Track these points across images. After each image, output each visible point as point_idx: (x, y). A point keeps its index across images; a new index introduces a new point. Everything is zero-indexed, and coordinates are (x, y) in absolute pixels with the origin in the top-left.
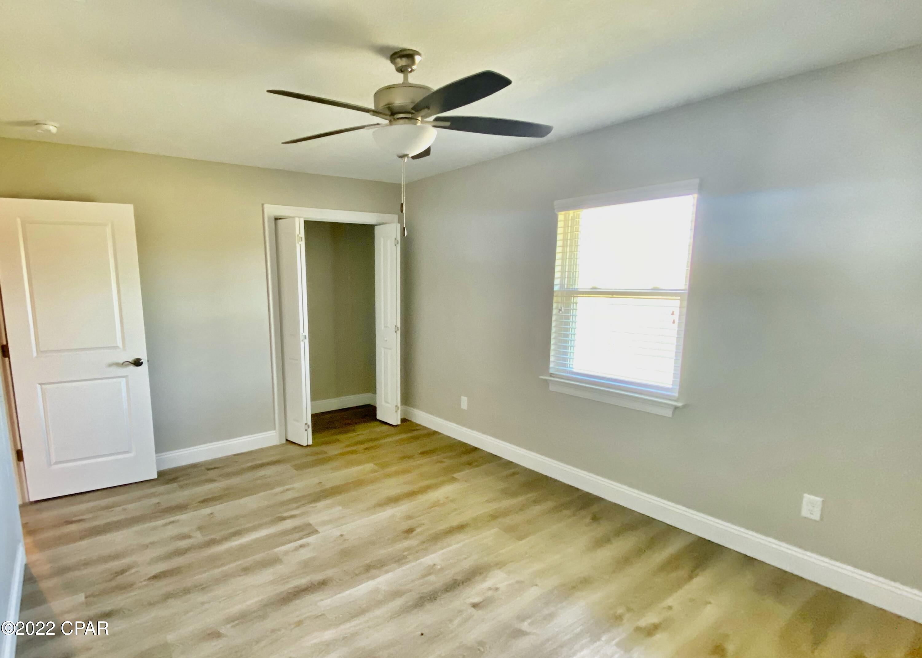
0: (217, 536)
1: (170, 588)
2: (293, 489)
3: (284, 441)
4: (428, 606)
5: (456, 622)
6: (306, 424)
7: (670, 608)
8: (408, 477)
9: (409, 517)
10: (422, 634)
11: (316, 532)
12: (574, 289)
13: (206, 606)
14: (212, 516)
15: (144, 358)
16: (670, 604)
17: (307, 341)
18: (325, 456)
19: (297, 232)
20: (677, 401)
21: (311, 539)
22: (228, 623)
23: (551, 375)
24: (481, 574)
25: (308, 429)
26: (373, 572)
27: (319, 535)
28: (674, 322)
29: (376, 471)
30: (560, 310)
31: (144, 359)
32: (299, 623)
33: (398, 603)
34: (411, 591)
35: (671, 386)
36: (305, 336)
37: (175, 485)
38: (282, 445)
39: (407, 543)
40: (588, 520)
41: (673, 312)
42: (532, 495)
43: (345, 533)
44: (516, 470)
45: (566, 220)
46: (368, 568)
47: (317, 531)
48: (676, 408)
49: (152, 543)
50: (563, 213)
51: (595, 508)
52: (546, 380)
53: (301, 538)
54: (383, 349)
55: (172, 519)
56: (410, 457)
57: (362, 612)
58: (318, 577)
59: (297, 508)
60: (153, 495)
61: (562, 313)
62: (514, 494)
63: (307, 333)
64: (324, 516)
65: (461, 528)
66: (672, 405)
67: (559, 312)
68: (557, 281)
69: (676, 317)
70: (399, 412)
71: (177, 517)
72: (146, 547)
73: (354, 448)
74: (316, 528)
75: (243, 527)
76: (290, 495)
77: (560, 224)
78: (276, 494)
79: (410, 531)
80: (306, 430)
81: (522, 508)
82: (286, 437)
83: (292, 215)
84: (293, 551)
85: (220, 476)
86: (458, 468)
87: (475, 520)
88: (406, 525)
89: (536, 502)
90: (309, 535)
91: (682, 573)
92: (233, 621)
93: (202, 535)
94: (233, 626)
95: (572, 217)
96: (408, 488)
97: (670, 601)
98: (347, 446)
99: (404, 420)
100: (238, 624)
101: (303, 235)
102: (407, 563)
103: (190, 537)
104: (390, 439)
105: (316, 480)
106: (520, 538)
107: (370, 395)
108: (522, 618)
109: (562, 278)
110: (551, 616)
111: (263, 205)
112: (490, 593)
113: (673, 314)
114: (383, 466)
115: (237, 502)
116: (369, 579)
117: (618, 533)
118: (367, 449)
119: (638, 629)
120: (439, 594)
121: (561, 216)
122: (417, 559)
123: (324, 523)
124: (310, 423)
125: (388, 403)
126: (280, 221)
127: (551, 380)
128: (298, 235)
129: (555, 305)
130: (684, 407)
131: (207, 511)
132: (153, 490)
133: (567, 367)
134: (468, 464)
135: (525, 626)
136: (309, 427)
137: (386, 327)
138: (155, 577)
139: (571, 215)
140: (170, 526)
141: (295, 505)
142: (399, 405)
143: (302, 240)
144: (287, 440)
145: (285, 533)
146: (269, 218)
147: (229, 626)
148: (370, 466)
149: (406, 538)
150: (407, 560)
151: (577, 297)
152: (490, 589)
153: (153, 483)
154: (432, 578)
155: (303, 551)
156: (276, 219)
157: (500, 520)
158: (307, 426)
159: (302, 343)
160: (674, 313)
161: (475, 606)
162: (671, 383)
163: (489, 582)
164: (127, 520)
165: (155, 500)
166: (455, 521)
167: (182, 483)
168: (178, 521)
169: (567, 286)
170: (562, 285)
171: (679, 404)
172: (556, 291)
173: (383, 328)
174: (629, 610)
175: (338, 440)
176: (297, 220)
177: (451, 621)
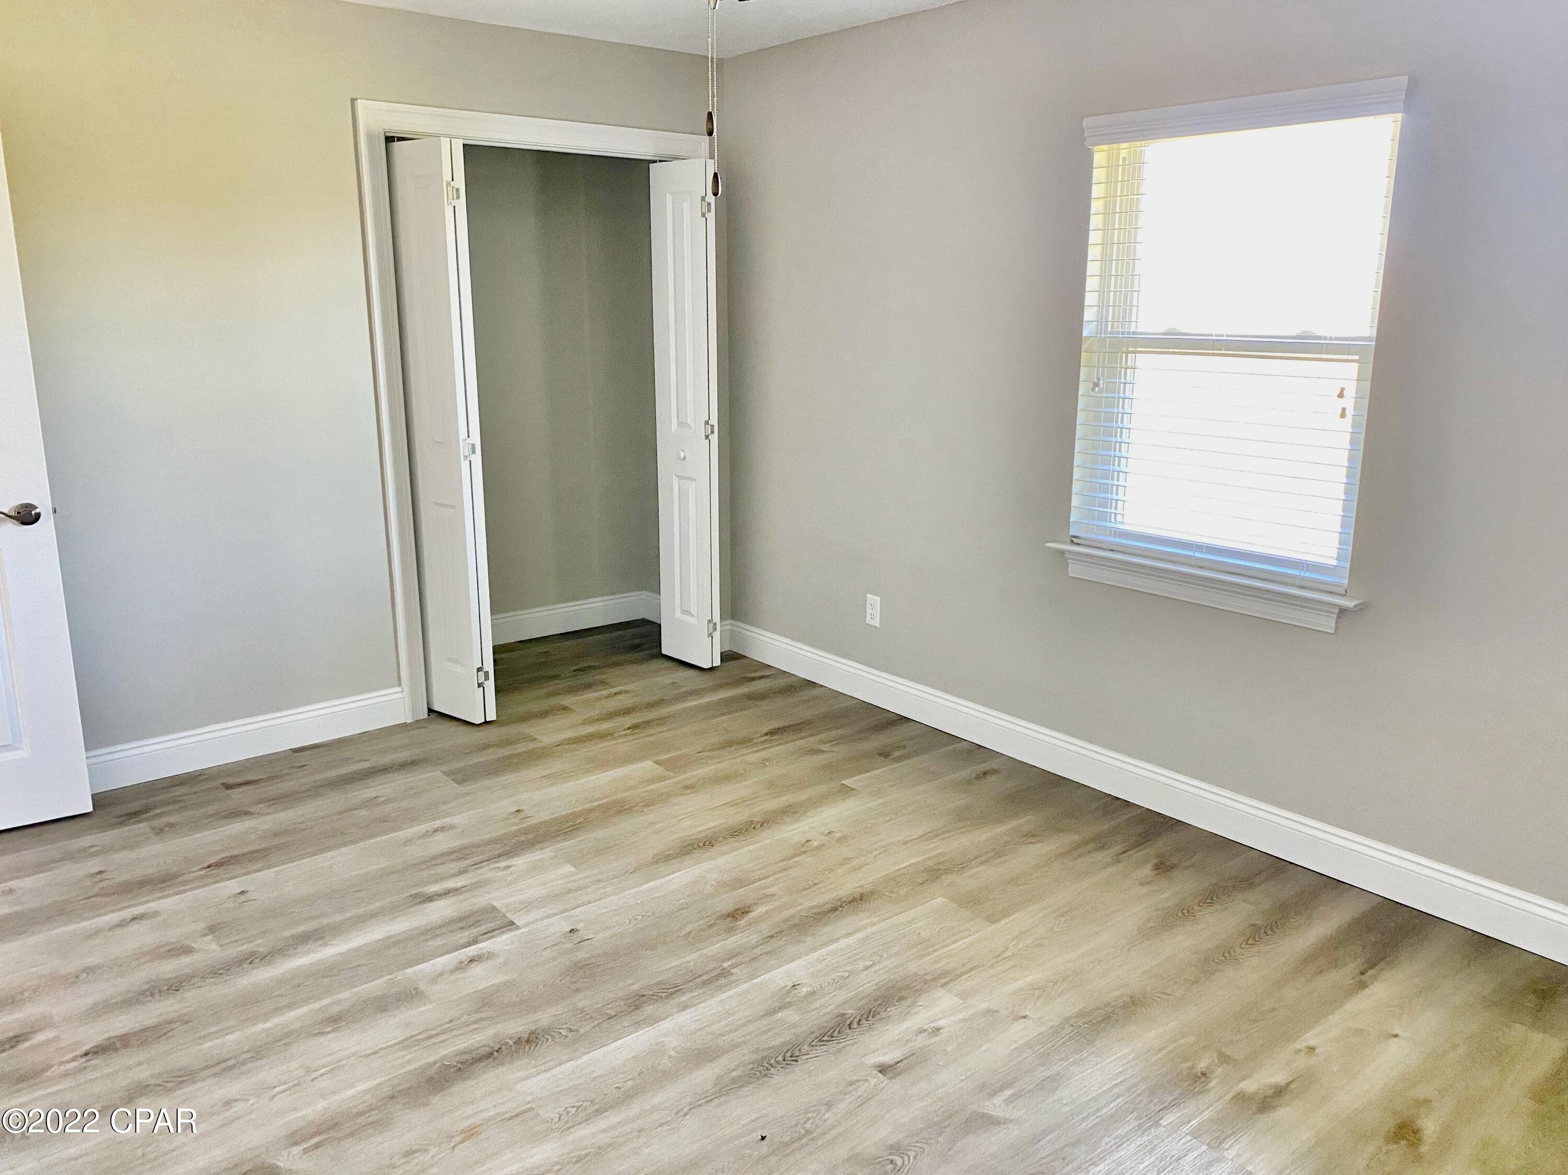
0: (260, 945)
1: (142, 1074)
2: (451, 827)
3: (424, 714)
4: (779, 1077)
5: (841, 1107)
6: (479, 670)
7: (1312, 1049)
8: (737, 790)
9: (739, 883)
10: (763, 1138)
11: (510, 925)
12: (1129, 333)
13: (238, 1108)
14: (243, 898)
15: (43, 504)
16: (1312, 1043)
17: (477, 459)
18: (531, 746)
19: (447, 177)
20: (1344, 595)
21: (500, 943)
22: (296, 1144)
23: (1073, 540)
24: (901, 999)
25: (486, 683)
26: (649, 1009)
27: (517, 932)
28: (1343, 415)
29: (660, 779)
30: (1096, 385)
31: (44, 506)
32: (470, 1133)
33: (707, 1075)
34: (738, 1046)
35: (1335, 563)
36: (473, 445)
37: (142, 827)
38: (418, 724)
39: (732, 941)
40: (1147, 871)
41: (1342, 389)
42: (1027, 821)
43: (580, 926)
44: (994, 764)
45: (1111, 167)
46: (637, 1001)
47: (512, 923)
48: (1343, 612)
49: (90, 970)
50: (1105, 147)
51: (1162, 844)
52: (1062, 552)
53: (474, 942)
54: (675, 479)
55: (137, 911)
56: (745, 742)
57: (626, 1097)
58: (516, 1027)
59: (462, 872)
60: (85, 854)
61: (1101, 391)
62: (985, 819)
63: (476, 439)
64: (530, 889)
65: (858, 901)
66: (1334, 605)
67: (1093, 389)
68: (1089, 314)
69: (1349, 402)
70: (717, 635)
71: (153, 906)
72: (73, 979)
73: (605, 726)
74: (510, 916)
75: (325, 921)
76: (443, 843)
77: (1098, 174)
78: (408, 842)
79: (738, 913)
80: (480, 685)
81: (999, 852)
82: (428, 704)
83: (429, 130)
84: (452, 972)
85: (260, 802)
86: (860, 764)
87: (893, 880)
88: (727, 902)
89: (1032, 836)
90: (489, 933)
91: (1343, 975)
92: (304, 1140)
93: (221, 946)
94: (306, 1151)
95: (1124, 159)
96: (737, 817)
97: (1311, 1038)
98: (585, 723)
99: (727, 657)
100: (317, 1146)
101: (460, 182)
102: (729, 985)
103: (187, 950)
104: (691, 703)
105: (507, 806)
106: (992, 919)
107: (644, 595)
108: (989, 1089)
109: (1102, 306)
110: (1055, 1081)
111: (353, 101)
112: (920, 1042)
113: (1341, 395)
114: (675, 765)
115: (306, 863)
116: (638, 1025)
117: (1211, 897)
118: (635, 727)
119: (1241, 1098)
120: (806, 1048)
121: (1100, 156)
122: (753, 977)
123: (528, 906)
124: (489, 667)
125: (688, 613)
126: (396, 145)
127: (1071, 552)
128: (448, 184)
129: (1083, 372)
130: (1361, 609)
131: (232, 886)
132: (87, 840)
133: (1110, 522)
134: (880, 754)
135: (996, 1106)
136: (487, 677)
137: (681, 424)
138: (101, 1050)
139: (1124, 153)
140: (135, 927)
141: (454, 867)
142: (717, 618)
143: (458, 197)
144: (430, 711)
145: (431, 932)
146: (370, 137)
147: (296, 1150)
148: (647, 766)
149: (731, 930)
150: (733, 978)
151: (1136, 352)
152: (922, 1031)
153: (86, 822)
154: (789, 1016)
155: (477, 970)
156: (389, 140)
157: (948, 879)
158: (481, 674)
159: (465, 465)
160: (1345, 392)
161: (883, 1069)
162: (1334, 553)
163: (920, 1018)
164: (19, 915)
165: (92, 866)
166: (848, 885)
167: (158, 823)
168: (156, 913)
169: (1113, 327)
170: (1101, 321)
171: (1349, 603)
172: (1088, 337)
173: (674, 427)
174: (1224, 1059)
175: (565, 708)
176: (445, 142)
177: (829, 1105)
